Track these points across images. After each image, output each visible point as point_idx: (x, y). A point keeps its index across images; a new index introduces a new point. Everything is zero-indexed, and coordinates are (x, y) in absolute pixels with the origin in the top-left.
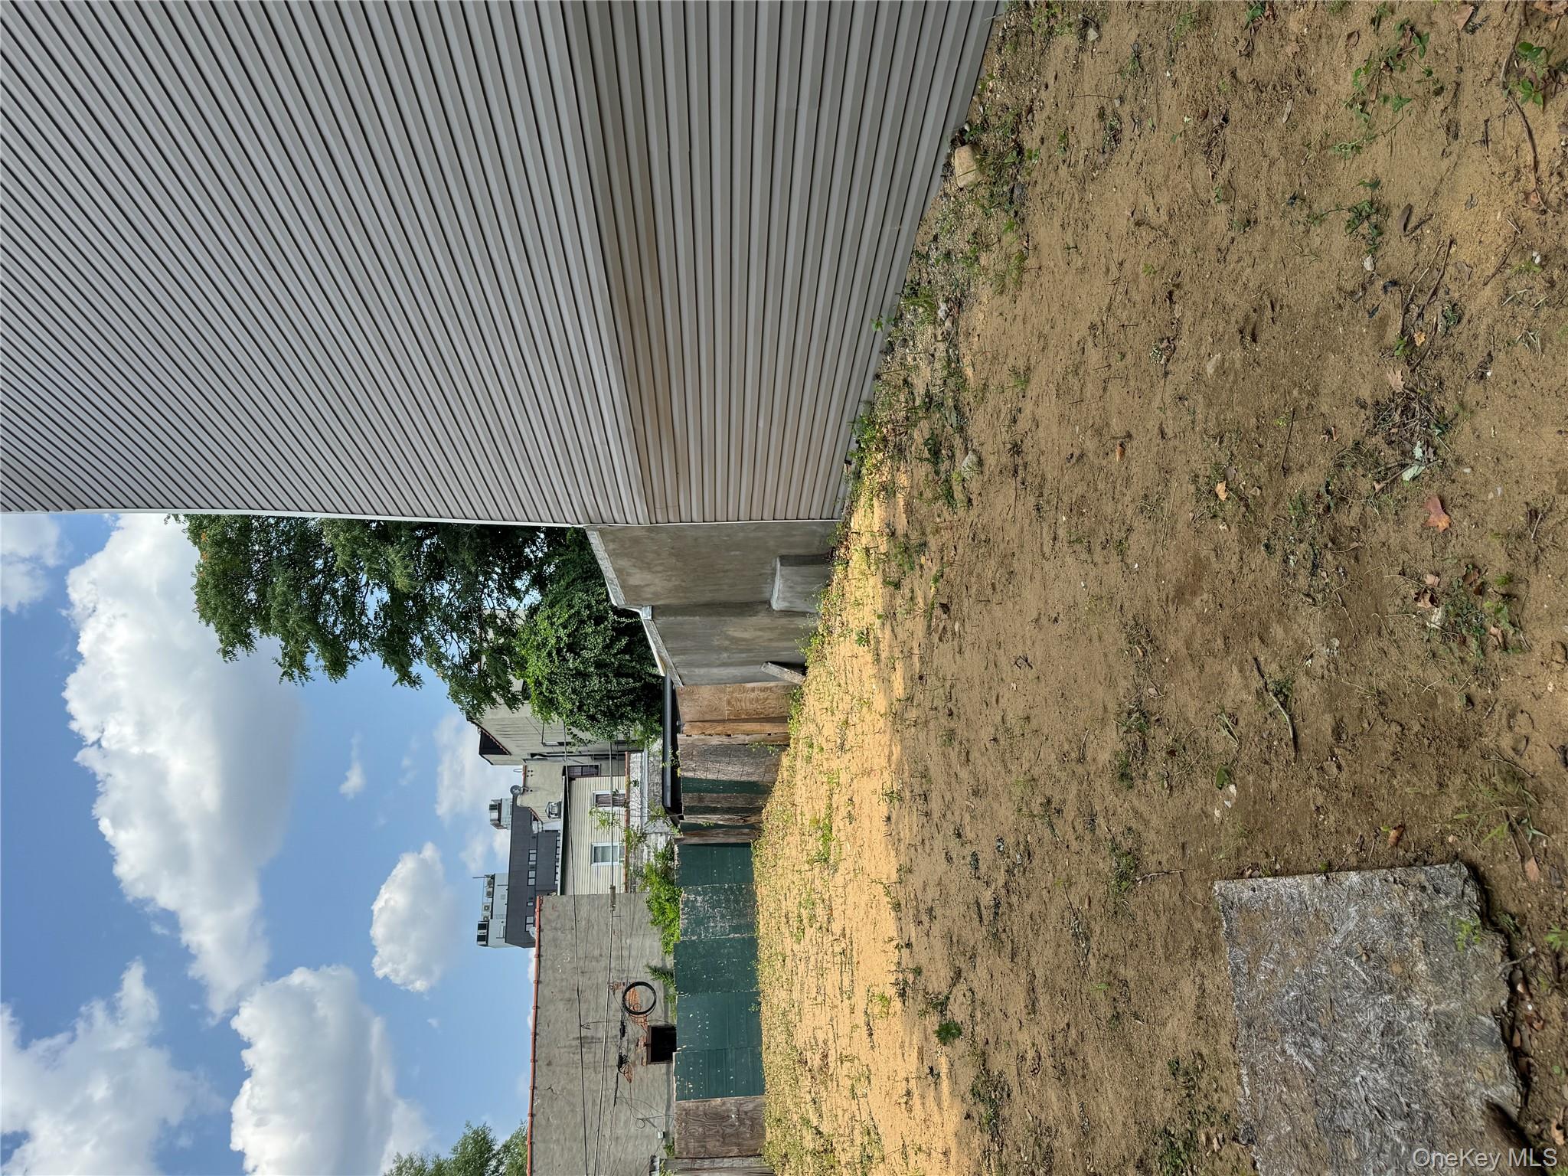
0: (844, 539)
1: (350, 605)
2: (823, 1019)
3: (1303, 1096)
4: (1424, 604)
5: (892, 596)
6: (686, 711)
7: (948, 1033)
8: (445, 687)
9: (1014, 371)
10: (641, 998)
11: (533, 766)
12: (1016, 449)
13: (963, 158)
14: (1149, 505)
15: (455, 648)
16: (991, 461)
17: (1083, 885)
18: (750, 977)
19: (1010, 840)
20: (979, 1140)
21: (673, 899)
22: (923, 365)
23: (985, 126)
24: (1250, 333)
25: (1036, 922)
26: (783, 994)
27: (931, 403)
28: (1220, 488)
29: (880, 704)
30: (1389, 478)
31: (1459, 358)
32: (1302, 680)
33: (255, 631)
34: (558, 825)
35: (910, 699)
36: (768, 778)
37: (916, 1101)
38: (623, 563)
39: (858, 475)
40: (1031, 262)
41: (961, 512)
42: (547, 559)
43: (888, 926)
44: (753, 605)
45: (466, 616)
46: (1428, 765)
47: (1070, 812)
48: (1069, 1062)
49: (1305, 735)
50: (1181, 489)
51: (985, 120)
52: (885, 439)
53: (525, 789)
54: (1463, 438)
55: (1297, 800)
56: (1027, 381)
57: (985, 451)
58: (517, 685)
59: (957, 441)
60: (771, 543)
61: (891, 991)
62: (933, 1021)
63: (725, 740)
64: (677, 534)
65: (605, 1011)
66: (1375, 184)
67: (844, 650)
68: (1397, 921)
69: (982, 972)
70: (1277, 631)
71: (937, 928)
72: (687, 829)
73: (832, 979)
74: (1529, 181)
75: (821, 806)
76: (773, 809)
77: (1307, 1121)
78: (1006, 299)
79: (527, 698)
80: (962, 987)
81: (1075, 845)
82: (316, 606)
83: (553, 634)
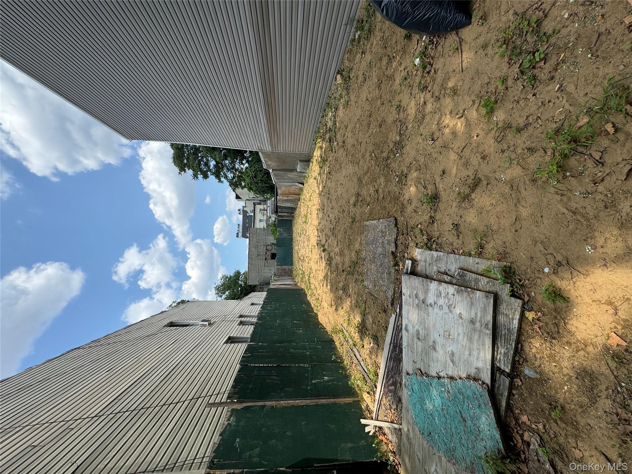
0: (312, 157)
1: (207, 164)
2: (304, 251)
3: (371, 254)
4: (396, 177)
5: (321, 170)
6: (279, 192)
7: (324, 250)
8: (228, 184)
9: (345, 126)
10: (269, 248)
11: (247, 202)
12: (344, 142)
13: (339, 77)
14: (363, 156)
15: (230, 175)
16: (340, 144)
17: (347, 224)
18: (291, 245)
19: (337, 217)
20: (328, 267)
21: (276, 230)
22: (329, 121)
23: (343, 70)
24: (380, 126)
25: (339, 230)
26: (297, 247)
27: (330, 130)
28: (373, 154)
29: (317, 192)
30: (395, 155)
31: (406, 136)
32: (380, 189)
33: (186, 169)
34: (252, 214)
35: (322, 191)
36: (296, 206)
37: (318, 262)
38: (266, 159)
39: (316, 144)
40: (349, 103)
41: (334, 154)
42: (250, 156)
43: (316, 233)
44: (294, 170)
45: (232, 168)
46: (393, 202)
47: (346, 212)
48: (342, 253)
49: (379, 199)
50: (368, 154)
51: (344, 69)
52: (321, 136)
53: (245, 207)
54: (404, 151)
55: (377, 208)
56: (347, 128)
57: (339, 141)
58: (243, 184)
59: (334, 139)
60: (297, 157)
61: (316, 245)
62: (322, 249)
63: (287, 198)
64: (278, 154)
65: (262, 250)
66: (400, 101)
67: (311, 181)
68: (386, 226)
69: (330, 240)
70: (378, 180)
71: (324, 233)
72: (279, 216)
73: (306, 243)
74: (418, 107)
75: (306, 212)
76: (297, 212)
77: (371, 257)
78: (345, 110)
79: (245, 187)
80: (327, 242)
81: (346, 217)
82: (199, 164)
83: (251, 174)
